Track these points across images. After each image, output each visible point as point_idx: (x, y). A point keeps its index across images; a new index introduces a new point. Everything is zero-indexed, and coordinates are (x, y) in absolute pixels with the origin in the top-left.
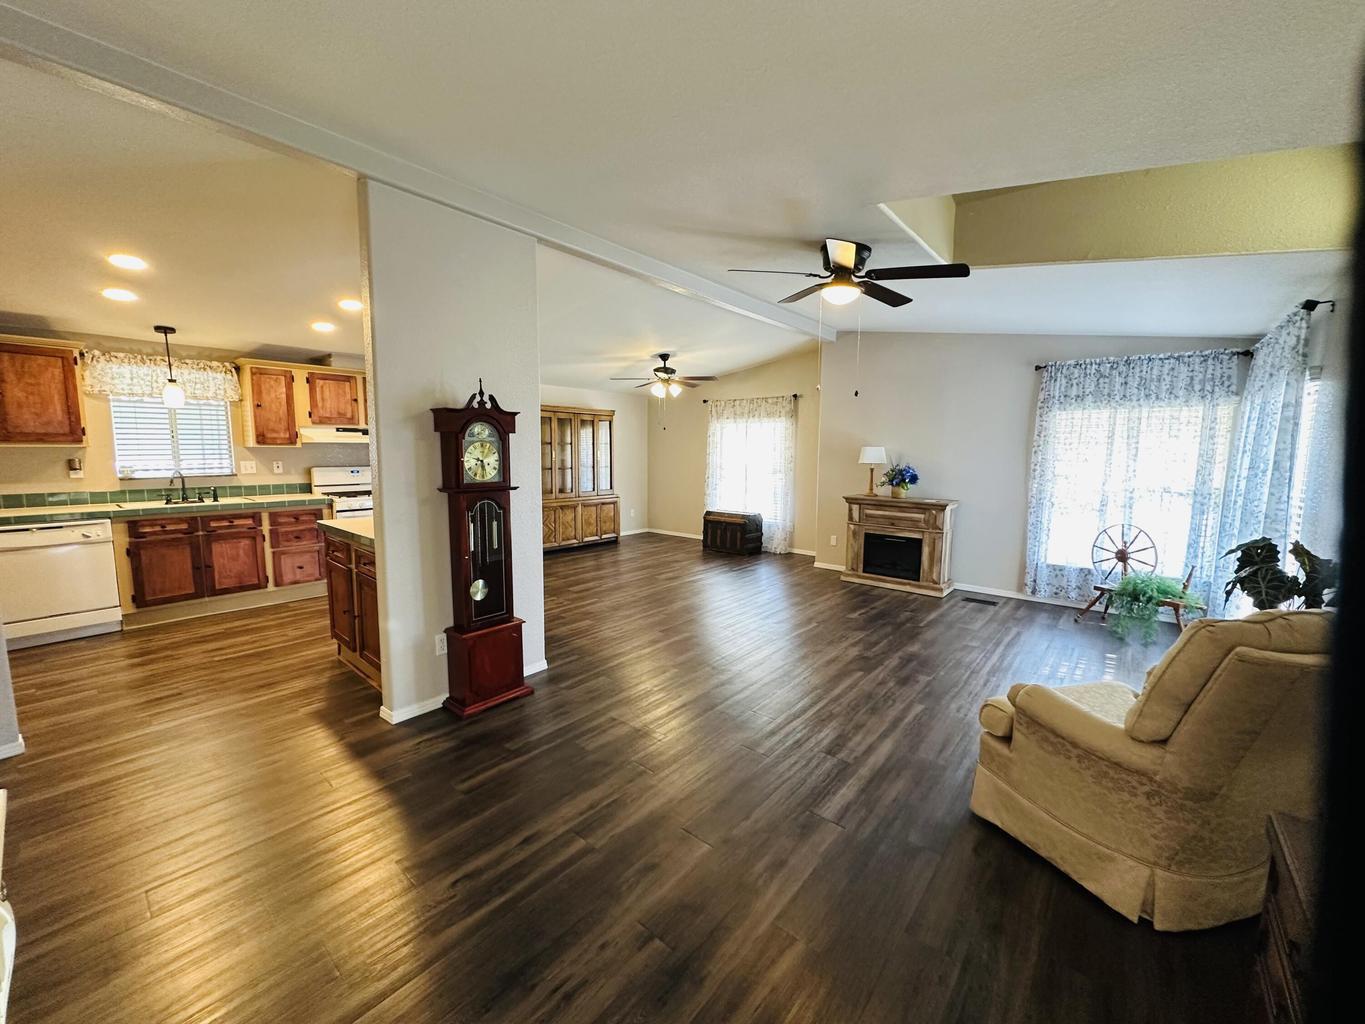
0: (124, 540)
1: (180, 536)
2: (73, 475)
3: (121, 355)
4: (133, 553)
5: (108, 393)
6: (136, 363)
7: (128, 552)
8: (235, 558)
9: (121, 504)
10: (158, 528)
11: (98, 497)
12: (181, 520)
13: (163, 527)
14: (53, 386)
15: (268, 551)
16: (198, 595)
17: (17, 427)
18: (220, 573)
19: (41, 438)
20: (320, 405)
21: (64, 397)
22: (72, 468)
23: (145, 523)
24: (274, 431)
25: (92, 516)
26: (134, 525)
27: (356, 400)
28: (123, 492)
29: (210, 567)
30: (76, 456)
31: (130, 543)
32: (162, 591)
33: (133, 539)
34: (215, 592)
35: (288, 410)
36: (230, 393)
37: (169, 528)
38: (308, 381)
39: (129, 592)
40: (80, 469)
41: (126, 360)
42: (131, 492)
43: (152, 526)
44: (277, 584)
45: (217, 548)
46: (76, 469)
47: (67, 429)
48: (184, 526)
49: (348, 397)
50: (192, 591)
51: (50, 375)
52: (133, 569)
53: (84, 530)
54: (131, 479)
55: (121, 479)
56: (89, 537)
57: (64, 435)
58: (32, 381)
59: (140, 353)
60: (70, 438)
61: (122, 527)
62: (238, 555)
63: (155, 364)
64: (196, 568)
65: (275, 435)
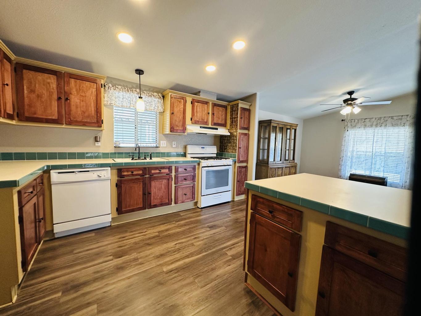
0: (115, 178)
1: (139, 177)
2: (97, 144)
3: (120, 87)
4: (119, 185)
5: (113, 105)
6: (125, 91)
7: (117, 185)
8: (160, 189)
9: (115, 159)
10: (130, 173)
11: (105, 155)
12: (139, 169)
13: (132, 172)
14: (91, 98)
15: (173, 186)
16: (144, 208)
17: (75, 118)
18: (154, 197)
19: (84, 124)
20: (195, 115)
21: (96, 104)
22: (96, 141)
23: (125, 170)
24: (177, 126)
25: (102, 165)
26: (120, 170)
27: (209, 113)
28: (115, 153)
29: (150, 194)
30: (98, 135)
31: (118, 180)
32: (129, 206)
33: (119, 178)
34: (151, 207)
35: (183, 116)
36: (160, 108)
37: (135, 173)
38: (192, 103)
39: (115, 206)
40: (99, 141)
41: (121, 90)
42: (119, 153)
43: (128, 171)
44: (176, 203)
45: (153, 184)
46: (98, 141)
47: (95, 121)
48: (141, 172)
49: (206, 112)
50: (142, 206)
51: (91, 92)
52: (118, 194)
53: (98, 173)
54: (119, 147)
55: (115, 147)
56: (100, 177)
57: (93, 123)
58: (83, 94)
59: (127, 87)
60: (97, 125)
61: (115, 171)
62: (161, 188)
63: (133, 92)
64: (144, 194)
65: (177, 128)
